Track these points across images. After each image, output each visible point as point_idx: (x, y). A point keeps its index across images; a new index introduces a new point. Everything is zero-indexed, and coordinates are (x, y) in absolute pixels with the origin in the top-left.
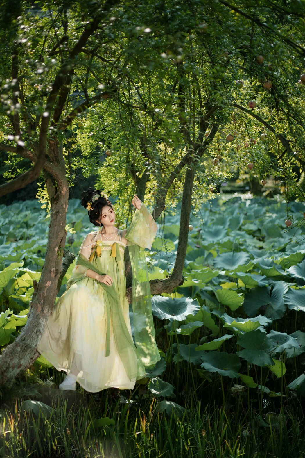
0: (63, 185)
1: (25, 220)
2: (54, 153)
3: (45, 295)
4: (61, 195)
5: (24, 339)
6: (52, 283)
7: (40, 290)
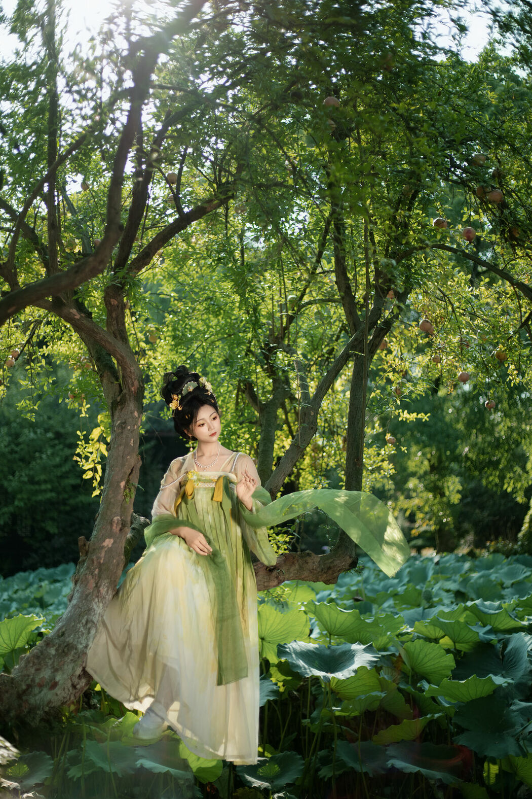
0: (133, 377)
1: (38, 595)
2: (118, 324)
3: (102, 561)
4: (129, 395)
5: (63, 634)
6: (115, 542)
7: (92, 553)
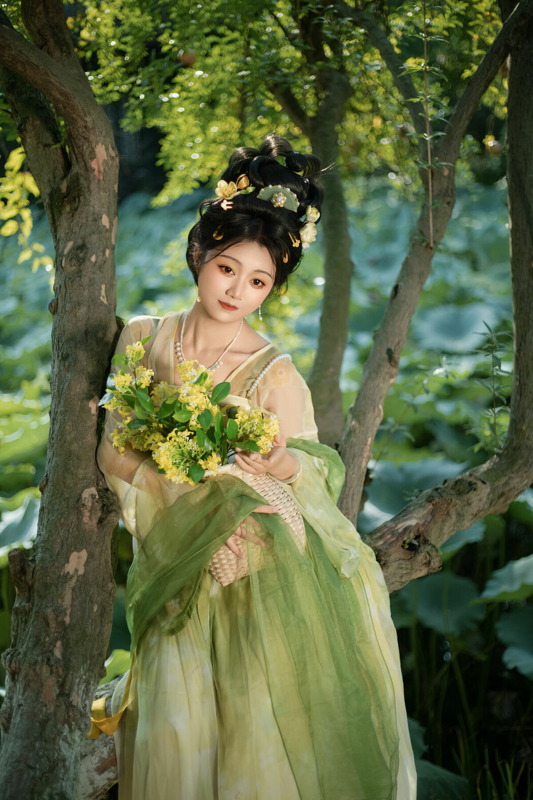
0: (92, 138)
2: (47, 14)
3: (67, 620)
4: (87, 179)
6: (91, 556)
7: (42, 597)
